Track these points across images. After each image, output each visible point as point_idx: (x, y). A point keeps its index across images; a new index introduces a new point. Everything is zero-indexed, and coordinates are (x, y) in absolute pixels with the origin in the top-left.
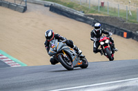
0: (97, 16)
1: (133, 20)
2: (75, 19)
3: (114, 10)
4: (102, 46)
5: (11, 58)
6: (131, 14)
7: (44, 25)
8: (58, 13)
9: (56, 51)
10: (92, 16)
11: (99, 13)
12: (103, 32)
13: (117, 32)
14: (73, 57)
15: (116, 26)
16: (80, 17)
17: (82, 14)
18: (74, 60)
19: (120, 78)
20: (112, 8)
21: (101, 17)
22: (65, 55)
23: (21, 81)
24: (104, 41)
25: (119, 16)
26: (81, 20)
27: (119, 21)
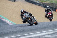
0: (45, 3)
2: (35, 4)
4: (48, 16)
5: (9, 21)
7: (23, 7)
8: (28, 2)
9: (26, 18)
10: (42, 3)
11: (46, 2)
12: (50, 10)
13: (53, 9)
14: (33, 20)
15: (53, 7)
16: (38, 3)
17: (38, 2)
18: (33, 21)
19: (54, 29)
22: (30, 19)
23: (13, 31)
24: (50, 14)
25: (54, 3)
26: (38, 5)
27: (54, 5)
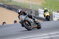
1: (24, 6)
3: (16, 2)
6: (23, 4)
9: (22, 21)
20: (15, 2)
21: (10, 5)
25: (18, 5)
27: (18, 7)
